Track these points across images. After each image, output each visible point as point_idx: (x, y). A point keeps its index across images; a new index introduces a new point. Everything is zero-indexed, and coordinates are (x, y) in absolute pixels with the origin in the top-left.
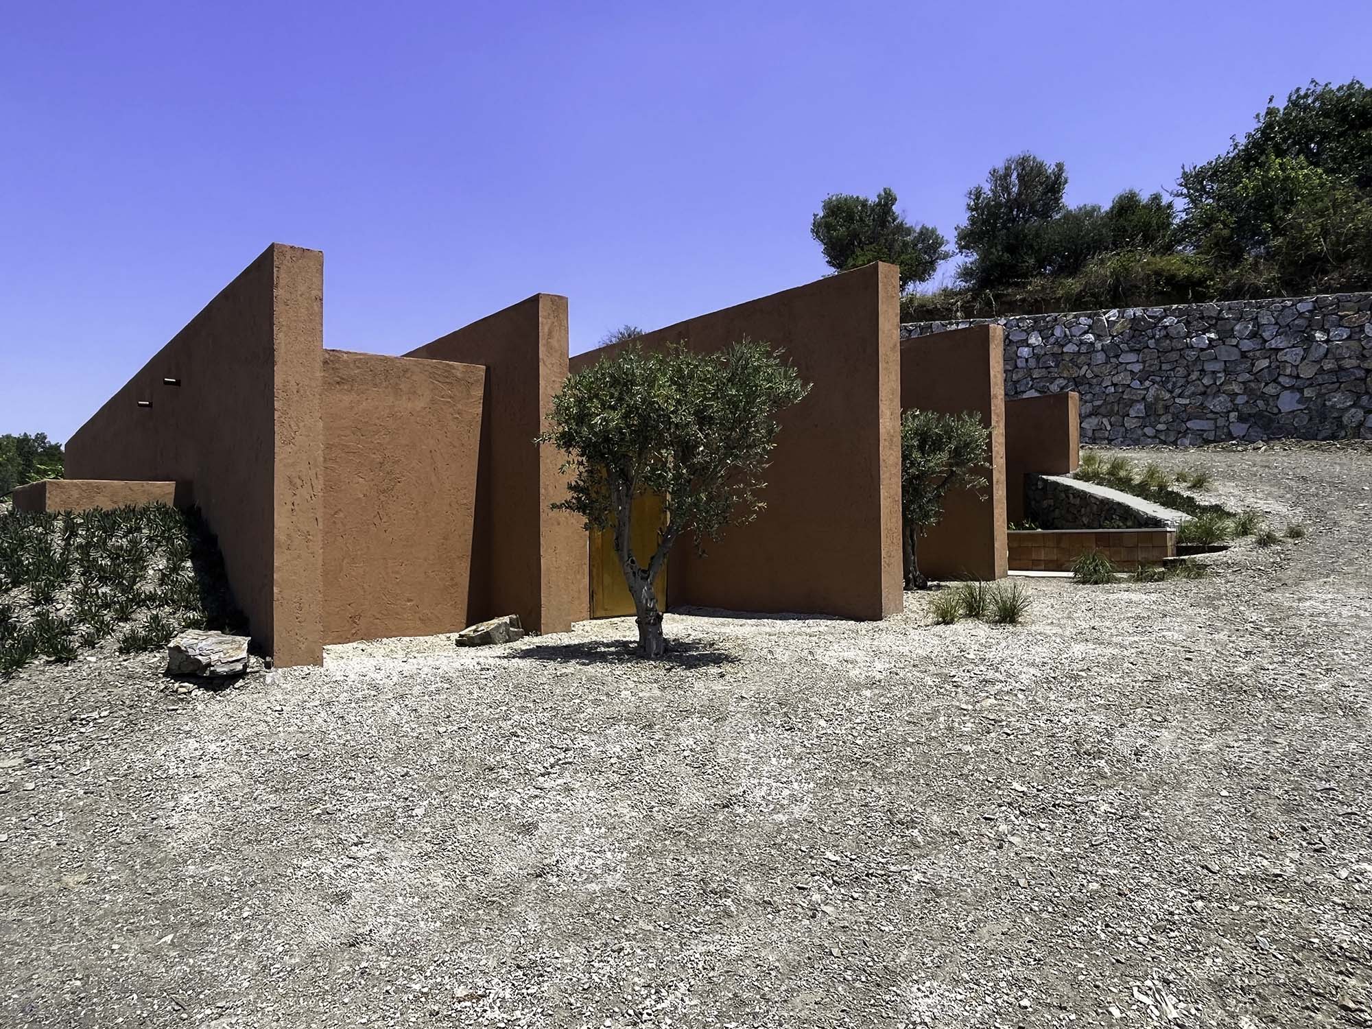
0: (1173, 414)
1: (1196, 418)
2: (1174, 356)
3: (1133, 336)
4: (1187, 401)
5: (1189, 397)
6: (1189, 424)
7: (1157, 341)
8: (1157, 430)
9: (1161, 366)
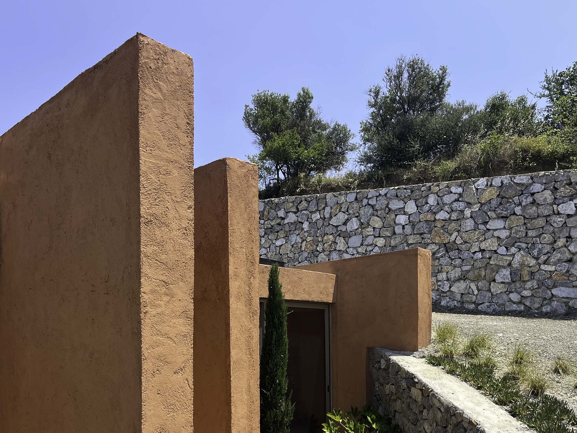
0: (538, 280)
1: (563, 285)
2: (541, 222)
3: (501, 204)
4: (553, 268)
5: (555, 264)
6: (555, 291)
7: (524, 208)
8: (522, 296)
9: (527, 233)
